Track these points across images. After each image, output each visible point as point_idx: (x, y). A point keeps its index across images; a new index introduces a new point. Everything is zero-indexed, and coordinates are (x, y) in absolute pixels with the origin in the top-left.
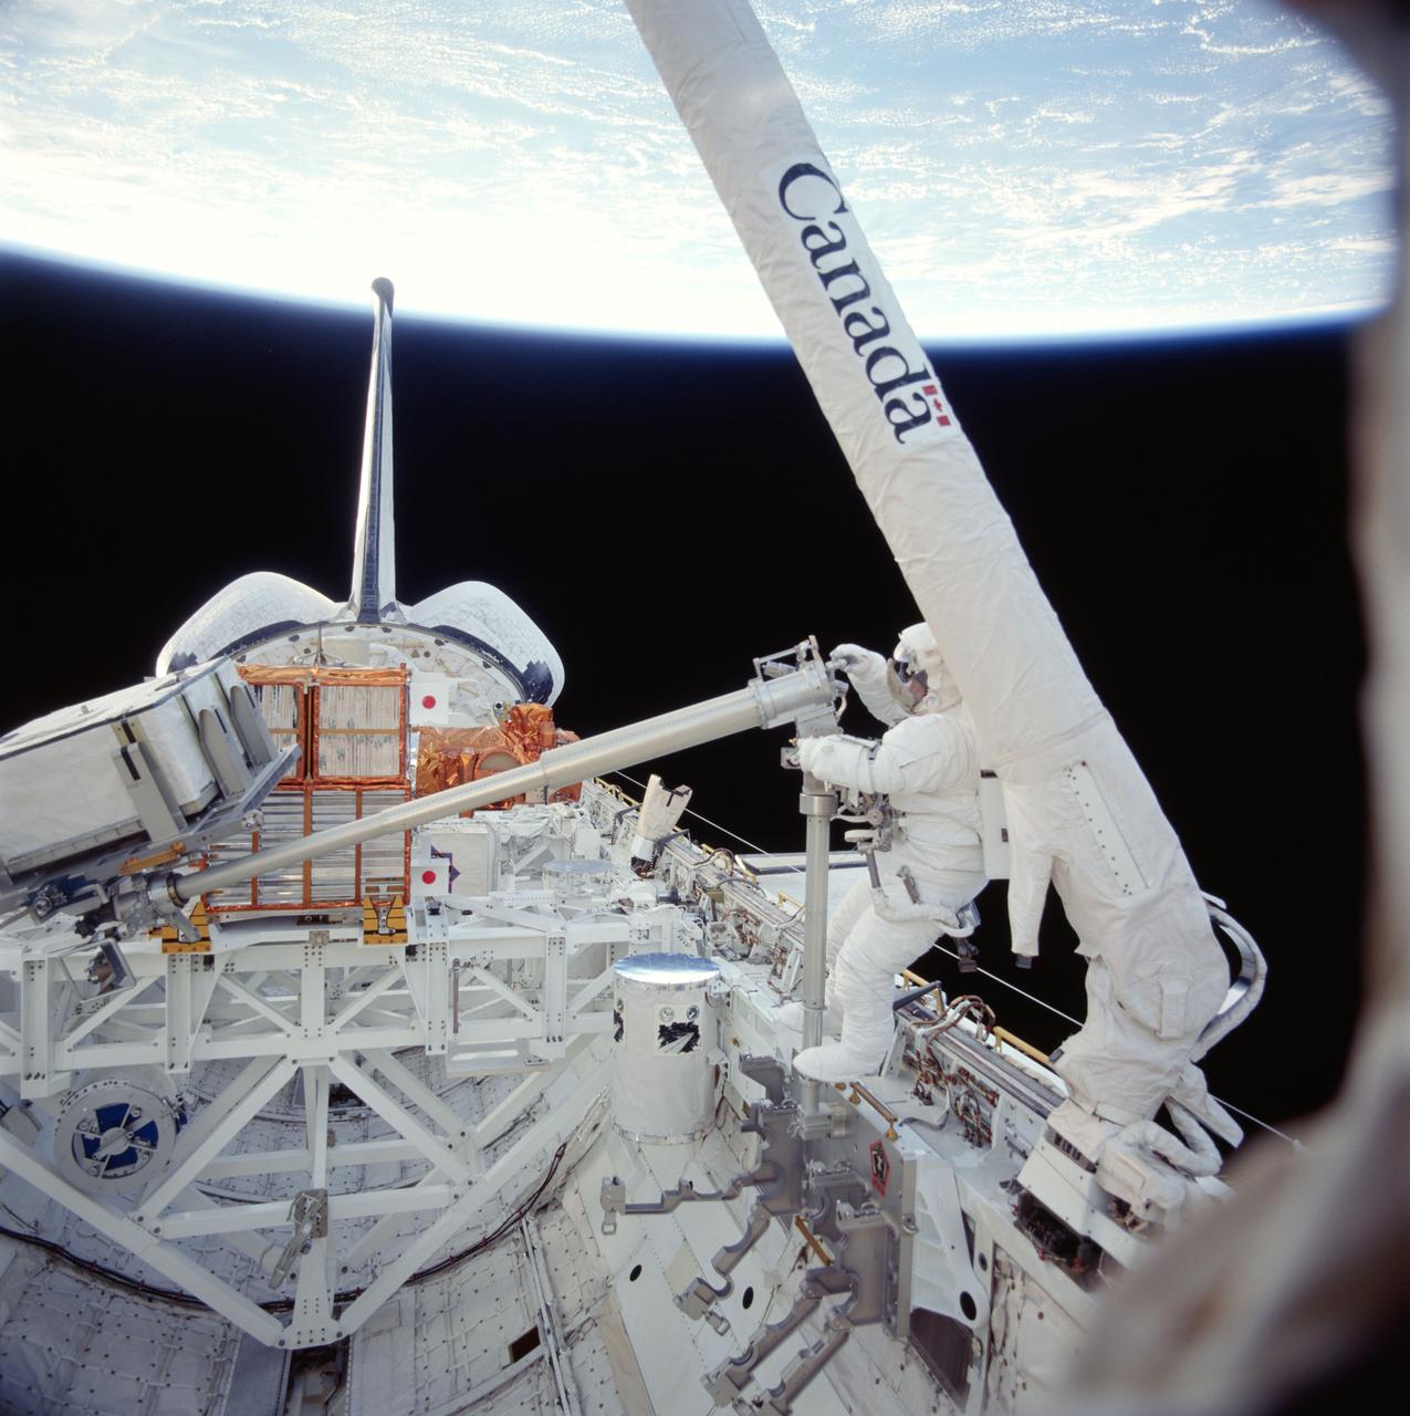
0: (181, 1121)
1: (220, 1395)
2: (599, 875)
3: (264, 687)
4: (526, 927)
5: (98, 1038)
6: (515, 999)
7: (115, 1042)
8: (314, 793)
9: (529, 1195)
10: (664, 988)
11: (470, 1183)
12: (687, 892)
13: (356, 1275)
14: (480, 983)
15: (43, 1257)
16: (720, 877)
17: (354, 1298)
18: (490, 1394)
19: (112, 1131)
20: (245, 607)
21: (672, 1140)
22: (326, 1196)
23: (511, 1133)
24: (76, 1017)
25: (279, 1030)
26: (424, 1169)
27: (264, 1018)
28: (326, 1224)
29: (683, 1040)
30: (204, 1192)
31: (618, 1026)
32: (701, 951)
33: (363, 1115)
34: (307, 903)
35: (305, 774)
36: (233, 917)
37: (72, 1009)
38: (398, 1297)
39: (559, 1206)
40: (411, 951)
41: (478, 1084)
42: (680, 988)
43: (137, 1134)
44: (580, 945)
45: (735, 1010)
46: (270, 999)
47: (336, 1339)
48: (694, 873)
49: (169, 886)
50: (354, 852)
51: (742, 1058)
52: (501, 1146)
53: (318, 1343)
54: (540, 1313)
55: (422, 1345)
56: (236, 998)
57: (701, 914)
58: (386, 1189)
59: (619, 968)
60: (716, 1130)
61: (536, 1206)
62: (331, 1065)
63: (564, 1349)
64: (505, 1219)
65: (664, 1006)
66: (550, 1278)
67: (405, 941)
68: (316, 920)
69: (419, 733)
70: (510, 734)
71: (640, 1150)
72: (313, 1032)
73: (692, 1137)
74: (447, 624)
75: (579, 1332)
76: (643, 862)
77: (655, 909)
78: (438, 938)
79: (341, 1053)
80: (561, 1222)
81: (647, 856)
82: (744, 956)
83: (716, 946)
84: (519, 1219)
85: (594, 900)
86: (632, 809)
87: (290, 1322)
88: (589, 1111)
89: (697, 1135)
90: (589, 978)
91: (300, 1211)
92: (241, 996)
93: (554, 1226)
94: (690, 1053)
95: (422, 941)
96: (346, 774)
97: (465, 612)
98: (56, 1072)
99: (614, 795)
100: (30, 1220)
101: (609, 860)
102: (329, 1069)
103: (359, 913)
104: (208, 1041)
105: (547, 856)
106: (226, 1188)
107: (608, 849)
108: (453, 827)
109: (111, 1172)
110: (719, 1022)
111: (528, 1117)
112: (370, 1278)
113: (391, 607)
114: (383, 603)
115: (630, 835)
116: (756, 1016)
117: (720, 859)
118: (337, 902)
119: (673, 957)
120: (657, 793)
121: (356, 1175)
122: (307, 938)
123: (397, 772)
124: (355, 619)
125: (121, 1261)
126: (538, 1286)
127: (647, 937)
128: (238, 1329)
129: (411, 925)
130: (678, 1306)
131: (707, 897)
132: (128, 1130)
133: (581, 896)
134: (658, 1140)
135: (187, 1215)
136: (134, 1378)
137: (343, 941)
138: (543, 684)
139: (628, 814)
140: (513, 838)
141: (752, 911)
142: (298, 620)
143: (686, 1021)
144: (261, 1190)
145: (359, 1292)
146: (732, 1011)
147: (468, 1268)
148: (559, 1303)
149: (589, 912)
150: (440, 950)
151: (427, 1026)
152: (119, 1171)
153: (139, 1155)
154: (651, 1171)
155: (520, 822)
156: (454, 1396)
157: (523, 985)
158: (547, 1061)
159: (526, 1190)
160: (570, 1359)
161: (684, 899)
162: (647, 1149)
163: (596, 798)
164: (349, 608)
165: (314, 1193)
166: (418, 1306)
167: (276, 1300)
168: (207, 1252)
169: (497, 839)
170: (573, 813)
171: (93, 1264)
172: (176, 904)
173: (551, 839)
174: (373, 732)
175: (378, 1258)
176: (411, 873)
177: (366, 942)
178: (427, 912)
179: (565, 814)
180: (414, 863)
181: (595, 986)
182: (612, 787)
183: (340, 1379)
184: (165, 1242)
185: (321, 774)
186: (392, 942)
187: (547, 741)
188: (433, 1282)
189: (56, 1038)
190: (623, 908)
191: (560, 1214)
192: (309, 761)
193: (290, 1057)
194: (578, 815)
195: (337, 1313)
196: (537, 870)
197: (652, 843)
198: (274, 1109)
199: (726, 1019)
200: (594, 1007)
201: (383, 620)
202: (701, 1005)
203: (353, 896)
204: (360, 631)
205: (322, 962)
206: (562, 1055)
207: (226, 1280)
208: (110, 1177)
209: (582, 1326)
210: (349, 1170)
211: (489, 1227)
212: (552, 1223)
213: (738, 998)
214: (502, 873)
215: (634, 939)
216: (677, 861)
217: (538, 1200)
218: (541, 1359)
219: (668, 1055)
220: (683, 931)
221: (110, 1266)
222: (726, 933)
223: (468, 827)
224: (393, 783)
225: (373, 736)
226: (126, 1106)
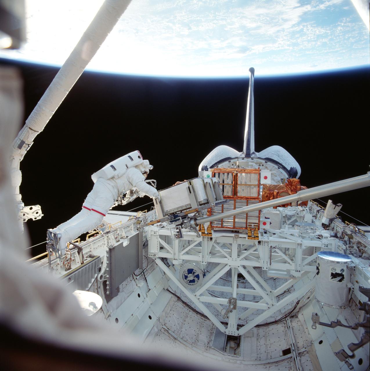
0: (204, 275)
1: (211, 340)
2: (312, 227)
3: (225, 173)
4: (291, 240)
5: (187, 253)
6: (287, 258)
7: (191, 254)
8: (236, 200)
9: (288, 312)
10: (333, 262)
11: (273, 305)
12: (340, 235)
13: (242, 321)
14: (277, 253)
15: (176, 299)
16: (352, 231)
17: (242, 327)
18: (277, 362)
19: (190, 275)
20: (218, 154)
21: (333, 307)
22: (236, 300)
23: (283, 294)
24: (183, 248)
25: (226, 257)
26: (260, 299)
27: (223, 254)
28: (236, 307)
29: (339, 278)
30: (209, 293)
31: (317, 271)
32: (345, 252)
33: (245, 282)
34: (234, 227)
35: (234, 195)
36: (217, 229)
37: (183, 246)
38: (253, 329)
39: (297, 317)
40: (259, 242)
41: (275, 279)
42: (338, 262)
43: (195, 276)
44: (306, 246)
45: (357, 272)
46: (225, 250)
47: (238, 335)
48: (343, 229)
49: (194, 221)
50: (246, 215)
51: (360, 287)
52: (281, 297)
53: (233, 335)
54: (291, 345)
55: (259, 343)
56: (217, 248)
57: (345, 241)
58: (250, 301)
59: (319, 254)
60: (349, 307)
61: (290, 315)
62: (238, 268)
63: (298, 357)
64: (281, 317)
65: (333, 267)
66: (294, 336)
67: (258, 239)
68: (236, 232)
69: (262, 186)
70: (287, 187)
71: (323, 307)
72: (234, 259)
73: (341, 307)
74: (268, 157)
75: (303, 353)
76: (325, 225)
77: (330, 239)
78: (266, 240)
79: (241, 265)
80: (298, 321)
81: (327, 223)
82: (360, 256)
83: (350, 252)
84: (285, 318)
85: (311, 234)
86: (322, 210)
87: (227, 328)
88: (307, 293)
89: (343, 307)
90: (308, 256)
91: (230, 302)
92: (218, 248)
93: (295, 322)
94: (341, 282)
95: (262, 240)
96: (244, 196)
97: (273, 154)
98: (180, 259)
99: (316, 205)
100: (174, 290)
101: (315, 223)
102: (238, 269)
103: (246, 231)
104: (210, 258)
105: (296, 221)
106: (213, 293)
107: (314, 220)
108: (270, 211)
109: (190, 284)
110: (351, 275)
111: (288, 291)
112: (246, 323)
113: (253, 153)
114: (251, 152)
115: (321, 217)
116: (365, 275)
117: (352, 226)
118: (242, 228)
119: (336, 253)
120: (331, 205)
121: (242, 296)
122: (234, 236)
123: (257, 196)
124: (244, 156)
125: (191, 304)
126: (291, 337)
127: (327, 247)
128: (215, 326)
129: (259, 235)
130: (336, 356)
131: (347, 237)
132: (193, 275)
133: (307, 233)
134: (329, 306)
135: (204, 297)
136: (194, 330)
137: (242, 238)
138: (295, 173)
139: (321, 211)
140: (286, 215)
141: (364, 243)
142: (230, 157)
143: (340, 273)
144: (220, 295)
145: (243, 325)
146: (356, 272)
147: (271, 327)
148: (297, 344)
149: (309, 237)
150: (267, 243)
151: (263, 262)
152: (191, 284)
153: (195, 281)
154: (326, 314)
155: (289, 211)
156: (267, 359)
157: (289, 255)
158: (295, 277)
159: (288, 310)
160: (300, 360)
161: (339, 237)
162: (324, 307)
163: (311, 206)
164: (243, 154)
165: (234, 299)
166: (258, 333)
167: (224, 322)
168: (209, 307)
169: (282, 215)
170: (304, 209)
171: (186, 303)
172: (196, 226)
173: (297, 216)
174: (251, 185)
175: (248, 318)
176: (260, 222)
177: (248, 239)
178: (263, 233)
179: (302, 209)
180: (261, 219)
181: (310, 259)
182: (316, 203)
183: (238, 345)
184: (200, 302)
185: (238, 195)
186: (255, 239)
187: (298, 189)
188: (262, 328)
189: (179, 252)
190: (320, 237)
191: (297, 320)
192: (235, 192)
193: (229, 264)
194: (305, 210)
195: (238, 329)
196: (293, 224)
197: (329, 220)
198: (223, 277)
199: (354, 274)
200: (310, 264)
201: (251, 156)
202: (345, 268)
203: (245, 226)
204: (246, 160)
205: (237, 242)
206: (300, 276)
207: (213, 314)
208: (189, 285)
209: (304, 352)
210: (241, 295)
211: (277, 318)
212: (295, 321)
213: (358, 268)
214: (283, 224)
215: (323, 246)
216: (337, 225)
217: (291, 314)
218: (291, 357)
219: (334, 282)
220: (339, 246)
221: (189, 304)
222: (354, 248)
223: (275, 211)
224: (256, 198)
225: (251, 186)
226: (193, 269)
